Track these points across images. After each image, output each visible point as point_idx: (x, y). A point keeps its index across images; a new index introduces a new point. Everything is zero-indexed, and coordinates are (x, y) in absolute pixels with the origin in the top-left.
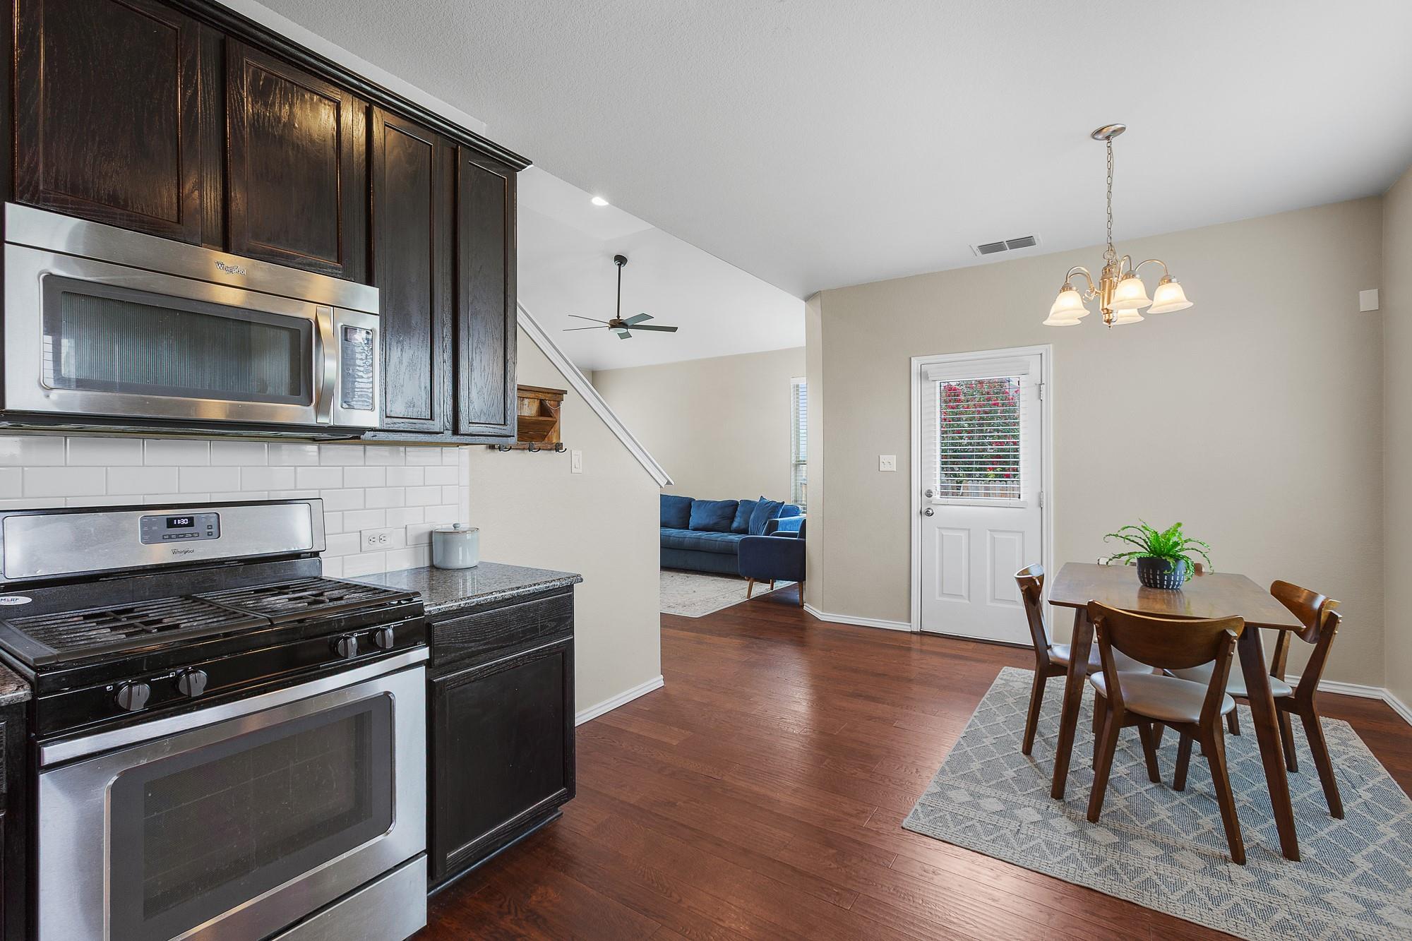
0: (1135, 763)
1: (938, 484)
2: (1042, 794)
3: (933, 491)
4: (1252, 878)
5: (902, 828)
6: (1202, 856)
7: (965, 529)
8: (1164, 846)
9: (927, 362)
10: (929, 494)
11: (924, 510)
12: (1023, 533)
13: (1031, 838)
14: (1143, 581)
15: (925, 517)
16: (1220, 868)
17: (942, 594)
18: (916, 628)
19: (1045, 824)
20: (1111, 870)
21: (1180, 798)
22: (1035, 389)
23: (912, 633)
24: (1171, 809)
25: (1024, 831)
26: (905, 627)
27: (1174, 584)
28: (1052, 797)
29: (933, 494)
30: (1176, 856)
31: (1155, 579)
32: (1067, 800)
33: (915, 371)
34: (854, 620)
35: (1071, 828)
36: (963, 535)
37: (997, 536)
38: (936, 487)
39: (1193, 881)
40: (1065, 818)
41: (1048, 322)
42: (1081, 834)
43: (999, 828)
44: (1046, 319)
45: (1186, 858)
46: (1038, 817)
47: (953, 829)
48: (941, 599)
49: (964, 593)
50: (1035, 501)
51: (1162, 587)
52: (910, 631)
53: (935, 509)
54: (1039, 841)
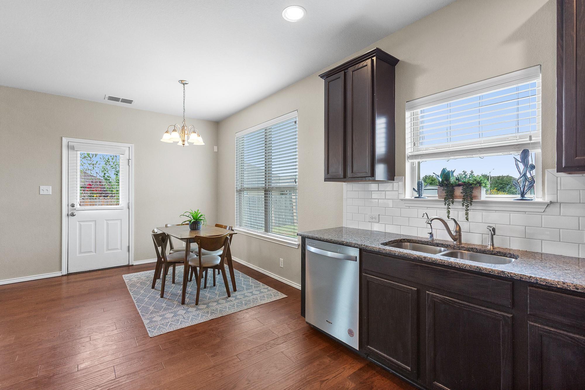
0: (191, 286)
1: (78, 200)
2: (178, 306)
3: (75, 204)
4: (234, 299)
5: (151, 337)
6: (223, 299)
7: (93, 221)
8: (215, 301)
9: (72, 141)
10: (73, 206)
11: (70, 213)
12: (121, 220)
13: (189, 317)
14: (191, 229)
15: (70, 217)
16: (228, 300)
17: (81, 252)
18: (64, 272)
19: (188, 312)
20: (212, 313)
21: (208, 290)
22: (127, 161)
23: (63, 276)
24: (208, 293)
25: (185, 316)
26: (59, 274)
27: (199, 228)
28: (182, 304)
29: (75, 206)
30: (219, 302)
31: (196, 228)
32: (186, 303)
33: (65, 145)
34: (29, 278)
35: (195, 309)
36: (93, 224)
37: (109, 222)
38: (77, 201)
39: (227, 305)
40: (190, 308)
41: (161, 140)
42: (198, 309)
43: (178, 320)
44: (161, 139)
45: (221, 301)
46: (184, 312)
47: (167, 328)
48: (79, 255)
49: (93, 250)
50: (126, 206)
51: (196, 230)
52: (61, 275)
53: (76, 213)
54: (191, 316)
